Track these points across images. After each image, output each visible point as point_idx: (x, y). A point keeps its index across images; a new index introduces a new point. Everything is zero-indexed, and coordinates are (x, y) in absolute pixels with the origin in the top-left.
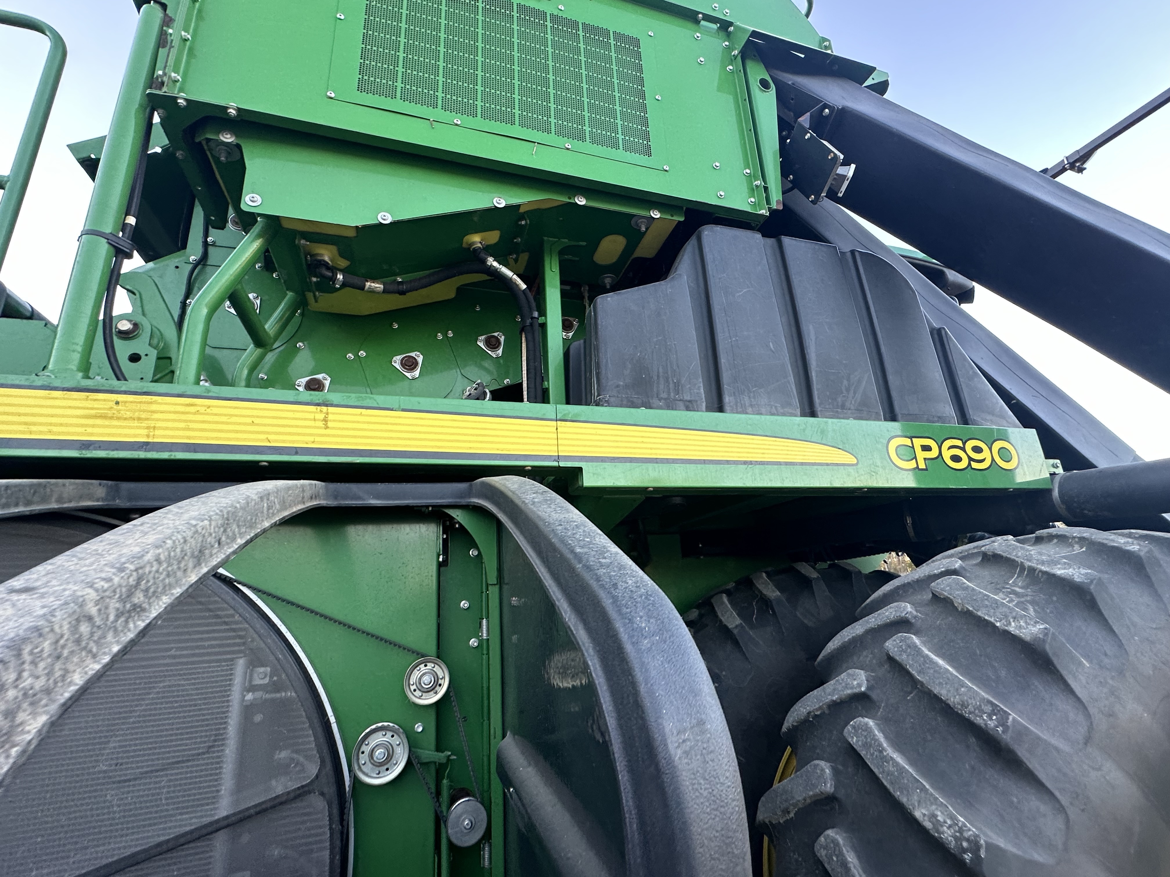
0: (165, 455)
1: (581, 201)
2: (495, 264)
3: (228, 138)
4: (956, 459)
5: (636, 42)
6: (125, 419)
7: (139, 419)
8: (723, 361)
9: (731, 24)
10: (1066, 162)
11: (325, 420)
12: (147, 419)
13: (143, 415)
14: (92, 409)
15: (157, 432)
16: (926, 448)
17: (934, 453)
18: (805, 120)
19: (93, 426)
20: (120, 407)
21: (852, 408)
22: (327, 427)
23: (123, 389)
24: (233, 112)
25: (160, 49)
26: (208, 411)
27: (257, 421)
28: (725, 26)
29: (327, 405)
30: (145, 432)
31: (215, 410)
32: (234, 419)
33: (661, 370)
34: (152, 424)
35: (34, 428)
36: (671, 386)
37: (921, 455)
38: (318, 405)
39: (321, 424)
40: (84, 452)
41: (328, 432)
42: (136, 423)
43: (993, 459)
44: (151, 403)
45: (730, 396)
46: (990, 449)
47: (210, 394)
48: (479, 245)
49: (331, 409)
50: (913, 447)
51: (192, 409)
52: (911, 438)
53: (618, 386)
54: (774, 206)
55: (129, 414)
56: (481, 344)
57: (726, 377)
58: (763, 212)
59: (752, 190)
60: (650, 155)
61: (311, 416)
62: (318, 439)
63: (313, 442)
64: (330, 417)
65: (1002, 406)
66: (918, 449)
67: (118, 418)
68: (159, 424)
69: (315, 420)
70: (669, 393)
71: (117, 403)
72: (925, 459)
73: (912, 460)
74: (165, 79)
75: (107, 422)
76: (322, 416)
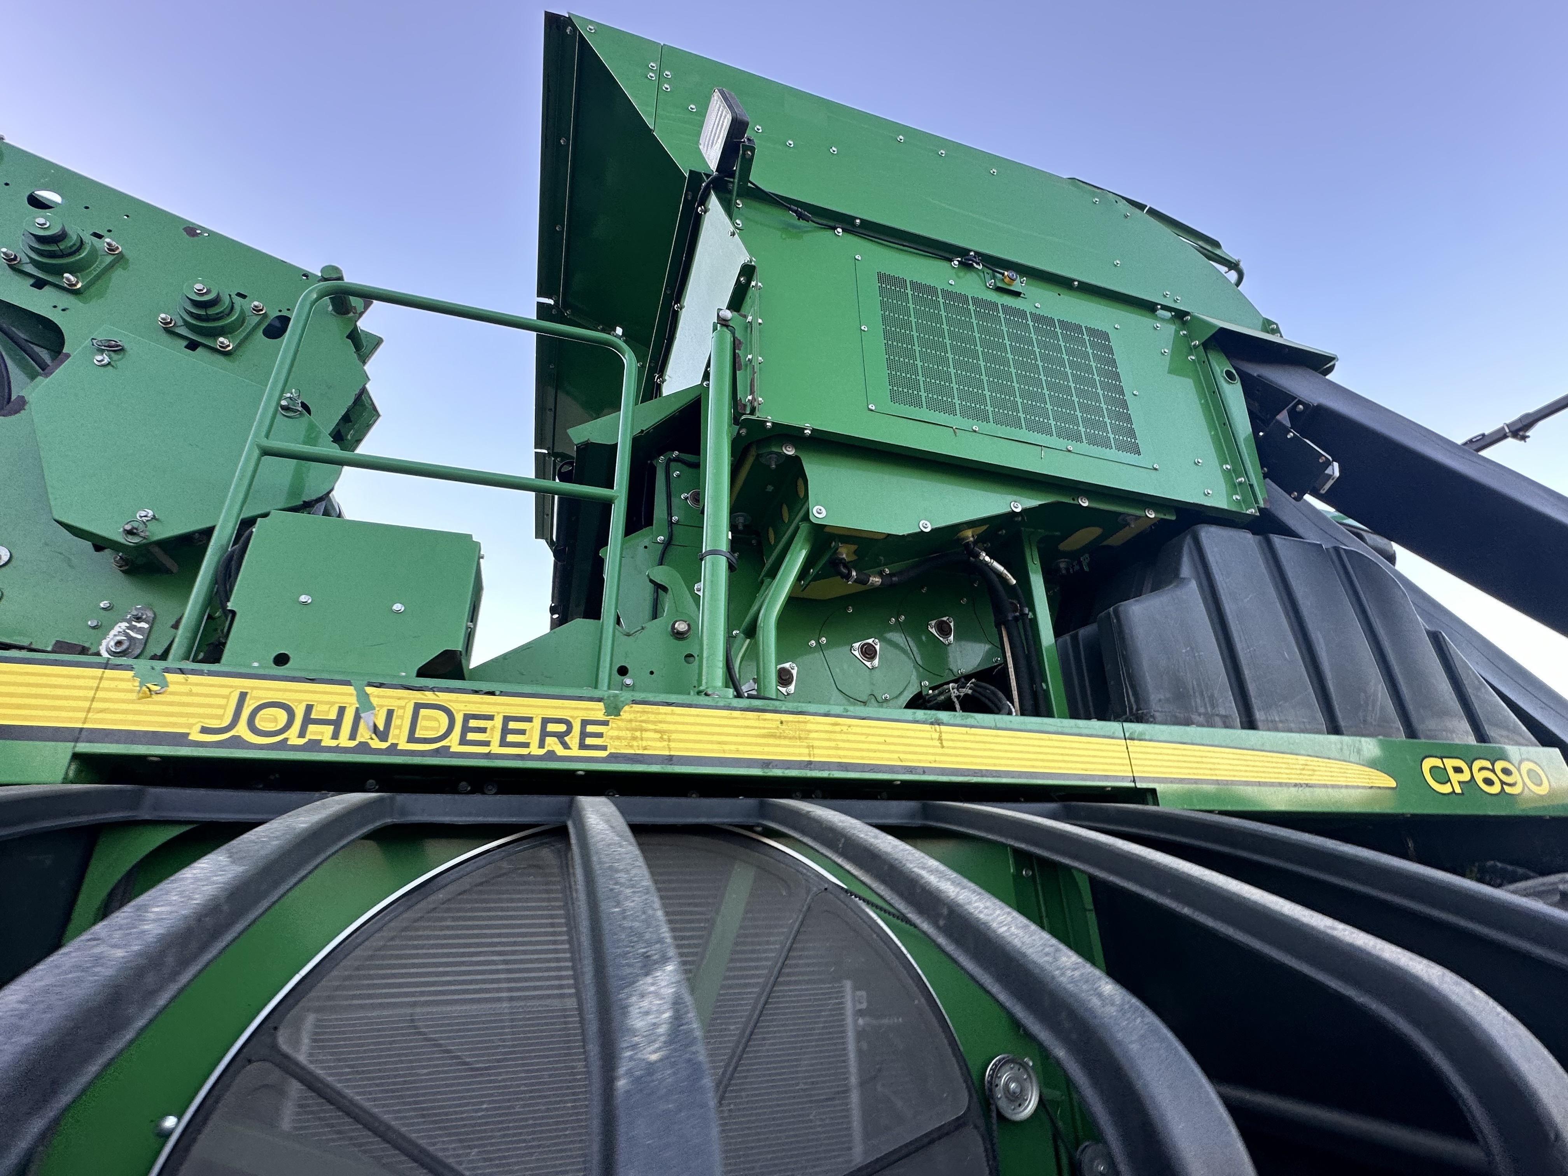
0: (825, 774)
1: (1085, 504)
2: (987, 559)
3: (790, 451)
4: (1489, 782)
5: (1105, 336)
6: (790, 738)
7: (800, 738)
8: (1247, 673)
9: (1187, 313)
10: (1507, 430)
11: (940, 739)
12: (806, 738)
13: (803, 735)
14: (764, 728)
15: (816, 751)
16: (1458, 770)
17: (1466, 776)
18: (1283, 417)
19: (769, 745)
20: (784, 727)
21: (1374, 723)
22: (943, 747)
23: (783, 708)
24: (808, 432)
25: (738, 372)
26: (850, 730)
27: (888, 740)
28: (1180, 316)
29: (939, 725)
30: (806, 751)
31: (854, 730)
32: (870, 739)
33: (1195, 683)
34: (811, 743)
35: (726, 747)
36: (1207, 699)
37: (1455, 777)
38: (932, 724)
39: (937, 743)
40: (766, 770)
41: (946, 751)
42: (798, 743)
43: (1524, 784)
44: (805, 722)
45: (1259, 710)
46: (1519, 770)
47: (849, 713)
48: (971, 539)
49: (943, 728)
50: (1445, 769)
51: (838, 728)
52: (1441, 758)
53: (1160, 700)
54: (1262, 504)
55: (792, 734)
56: (933, 631)
57: (1252, 688)
58: (1251, 511)
59: (1234, 487)
60: (1139, 453)
61: (928, 735)
62: (938, 758)
63: (935, 761)
64: (944, 736)
65: (1515, 722)
66: (1451, 772)
67: (785, 738)
68: (816, 743)
69: (932, 739)
70: (1206, 708)
71: (782, 723)
72: (1459, 782)
73: (1447, 782)
74: (756, 404)
75: (777, 742)
76: (936, 735)
